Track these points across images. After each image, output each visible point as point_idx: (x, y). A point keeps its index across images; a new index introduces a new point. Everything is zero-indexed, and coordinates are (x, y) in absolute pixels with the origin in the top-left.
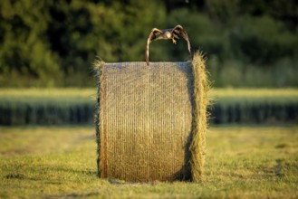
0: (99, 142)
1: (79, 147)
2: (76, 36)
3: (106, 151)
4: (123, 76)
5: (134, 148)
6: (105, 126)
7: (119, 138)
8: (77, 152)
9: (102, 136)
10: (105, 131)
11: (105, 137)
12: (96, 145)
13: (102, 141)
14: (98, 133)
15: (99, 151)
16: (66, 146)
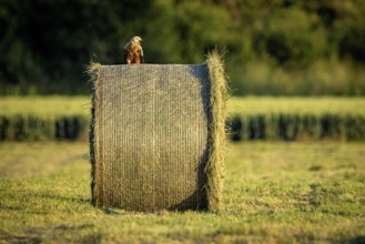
0: (93, 162)
1: (67, 169)
2: (62, 33)
3: (101, 173)
4: (124, 81)
5: (136, 170)
6: (101, 142)
7: (118, 157)
8: (65, 175)
9: (97, 155)
10: (101, 148)
11: (101, 156)
12: (89, 166)
13: (97, 161)
14: (92, 152)
15: (93, 174)
16: (51, 168)
